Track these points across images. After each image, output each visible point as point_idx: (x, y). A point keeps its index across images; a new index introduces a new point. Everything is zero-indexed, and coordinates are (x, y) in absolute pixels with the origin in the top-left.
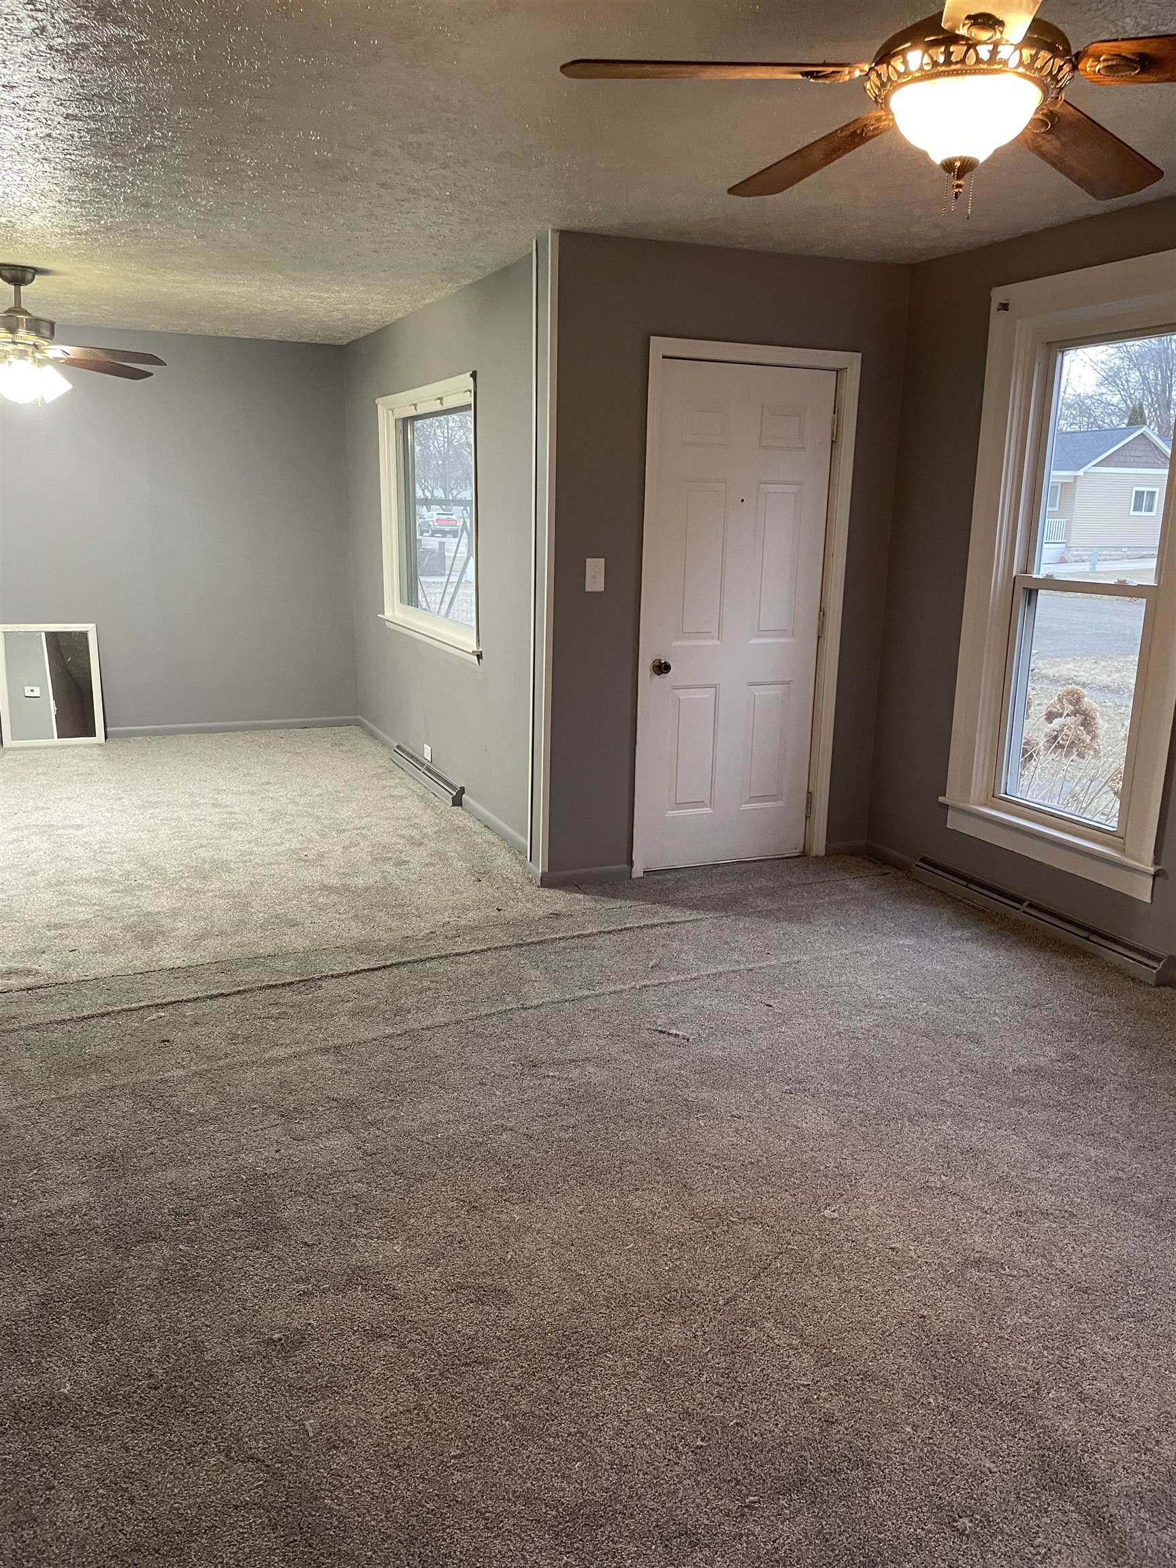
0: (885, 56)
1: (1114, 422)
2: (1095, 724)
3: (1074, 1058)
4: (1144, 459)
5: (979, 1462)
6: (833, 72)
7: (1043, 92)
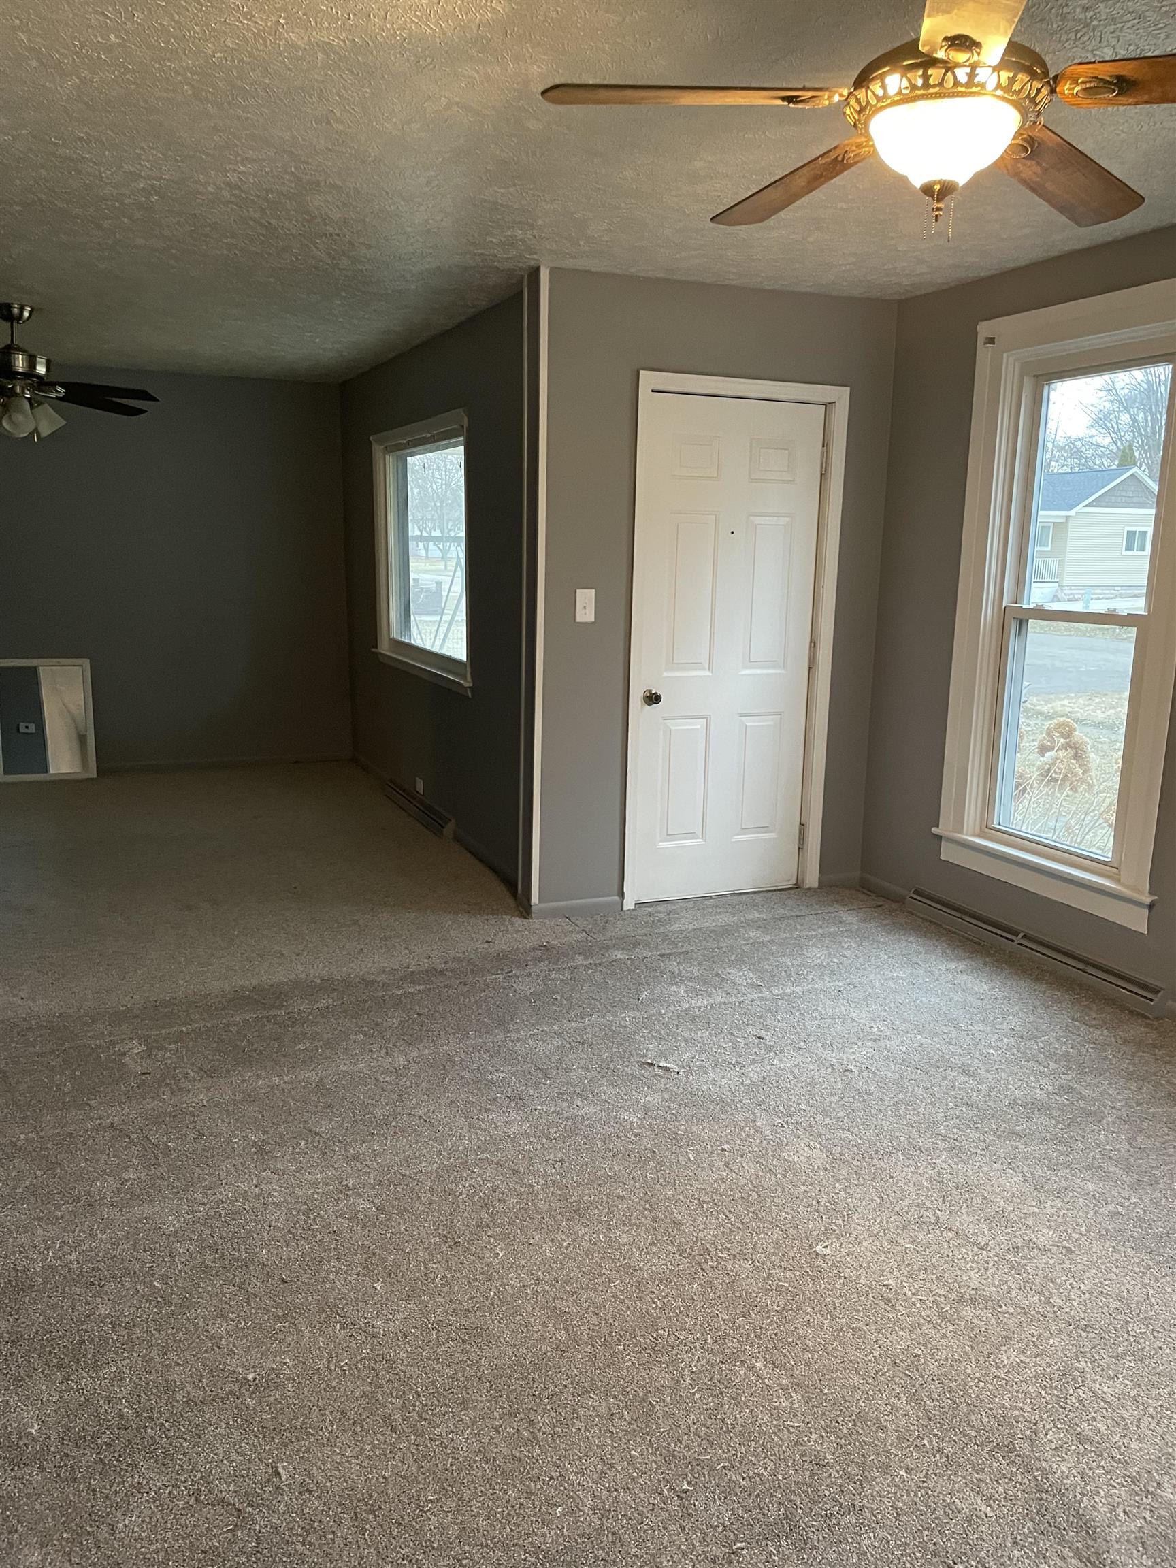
0: (862, 81)
1: (1105, 464)
2: (1086, 757)
3: (1071, 1090)
4: (1135, 500)
5: (975, 1506)
6: (813, 97)
7: (1022, 116)
